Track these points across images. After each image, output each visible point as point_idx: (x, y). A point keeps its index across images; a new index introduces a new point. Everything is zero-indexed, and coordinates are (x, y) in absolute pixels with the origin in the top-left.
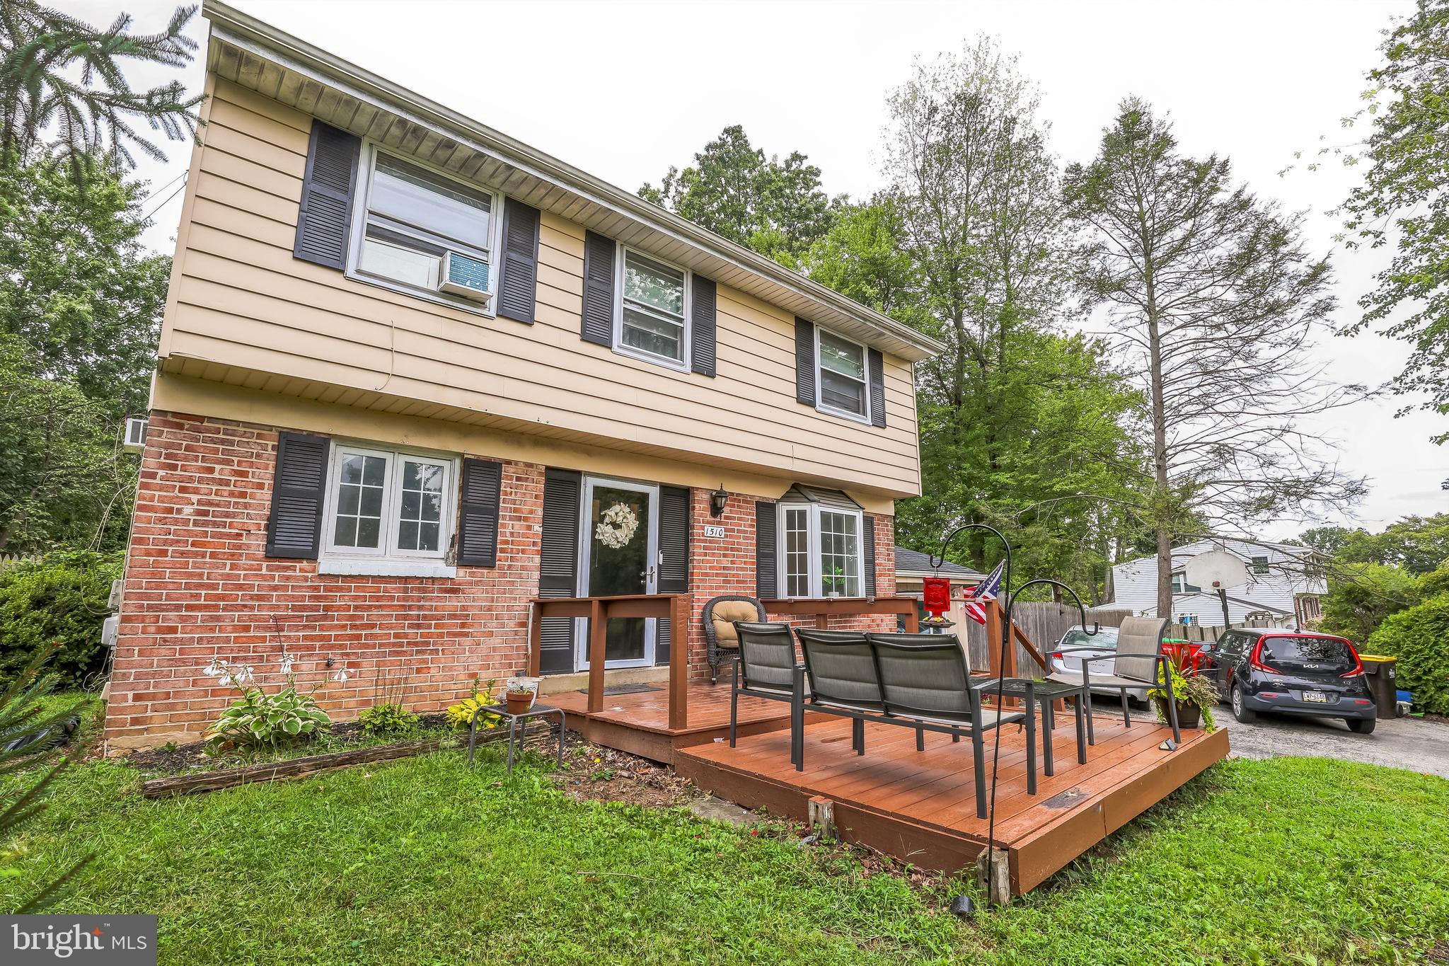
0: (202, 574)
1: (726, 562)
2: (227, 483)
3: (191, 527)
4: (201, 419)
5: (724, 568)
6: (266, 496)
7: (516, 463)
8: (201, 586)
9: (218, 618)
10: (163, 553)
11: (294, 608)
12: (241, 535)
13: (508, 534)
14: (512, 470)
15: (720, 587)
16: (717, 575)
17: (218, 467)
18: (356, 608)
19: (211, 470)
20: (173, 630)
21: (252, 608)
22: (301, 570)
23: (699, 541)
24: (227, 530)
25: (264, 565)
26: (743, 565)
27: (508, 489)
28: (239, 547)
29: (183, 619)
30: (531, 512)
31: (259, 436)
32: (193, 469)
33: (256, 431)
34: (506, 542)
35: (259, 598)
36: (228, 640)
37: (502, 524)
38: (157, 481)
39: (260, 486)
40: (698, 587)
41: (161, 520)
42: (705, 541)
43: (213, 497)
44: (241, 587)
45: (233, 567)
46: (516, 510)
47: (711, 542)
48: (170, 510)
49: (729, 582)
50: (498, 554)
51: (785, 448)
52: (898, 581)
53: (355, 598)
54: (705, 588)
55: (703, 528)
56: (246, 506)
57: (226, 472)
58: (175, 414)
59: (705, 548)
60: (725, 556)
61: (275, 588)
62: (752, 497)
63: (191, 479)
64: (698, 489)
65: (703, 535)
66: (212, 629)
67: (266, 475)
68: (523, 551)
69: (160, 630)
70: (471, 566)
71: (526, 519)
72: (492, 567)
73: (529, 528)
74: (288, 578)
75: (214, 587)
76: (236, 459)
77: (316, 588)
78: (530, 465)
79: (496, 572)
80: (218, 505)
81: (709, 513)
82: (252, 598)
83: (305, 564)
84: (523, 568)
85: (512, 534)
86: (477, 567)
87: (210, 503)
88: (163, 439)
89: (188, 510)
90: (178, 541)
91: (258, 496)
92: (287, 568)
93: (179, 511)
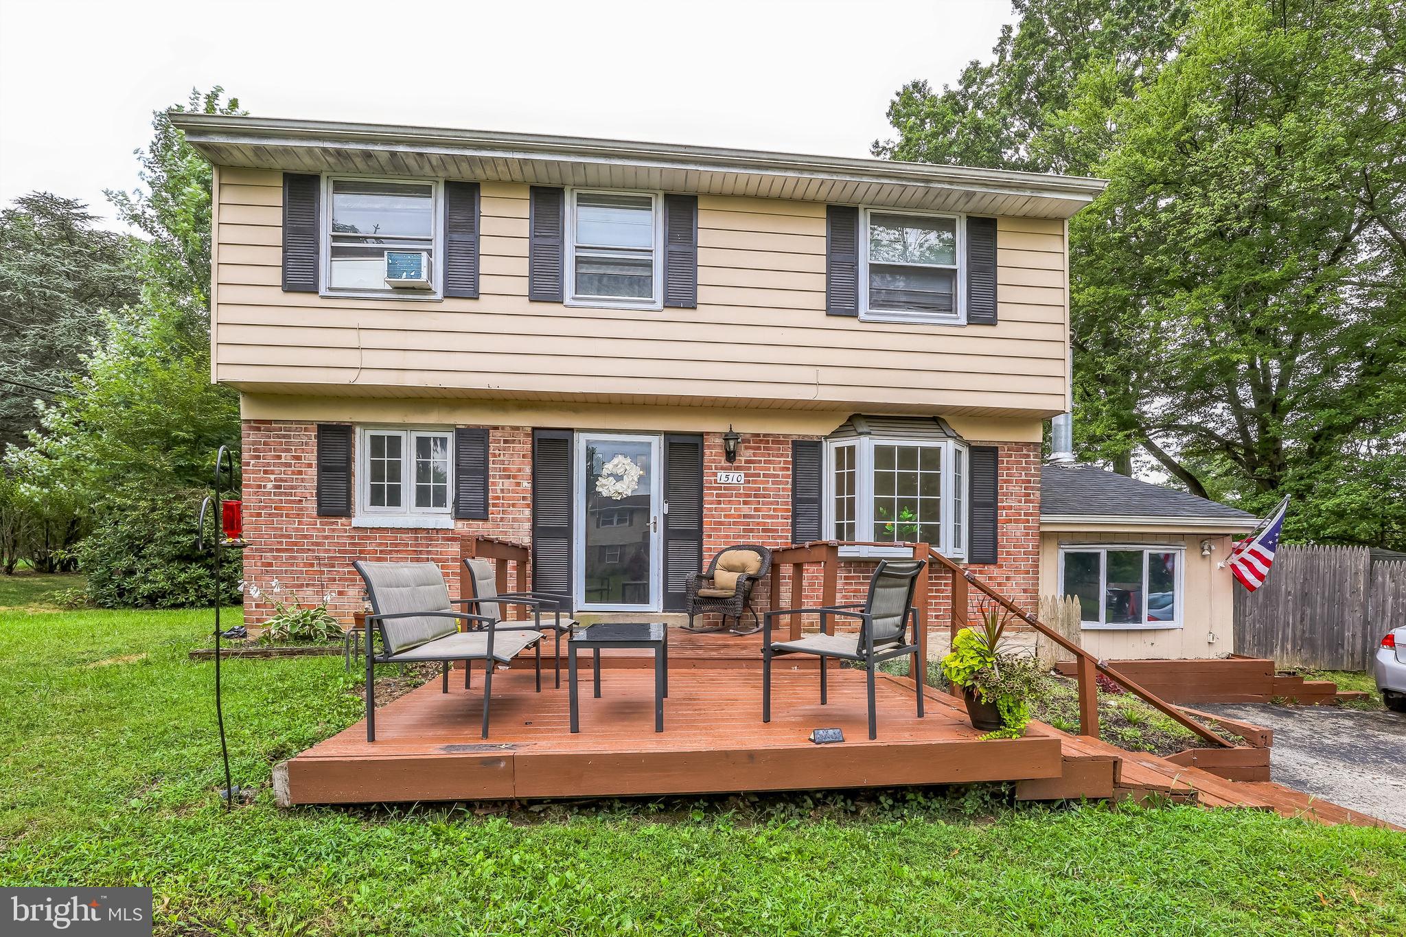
0: (282, 528)
1: (746, 510)
2: (289, 465)
3: (273, 497)
4: (270, 422)
5: (745, 516)
6: (313, 471)
7: (503, 428)
8: (282, 536)
9: (294, 558)
10: (259, 515)
11: (340, 551)
12: (301, 501)
13: (499, 491)
14: (500, 435)
15: (739, 537)
16: (735, 523)
17: (284, 455)
18: (381, 552)
19: (279, 457)
20: (270, 565)
21: (313, 551)
22: (342, 525)
23: (710, 488)
24: (293, 498)
25: (318, 521)
26: (772, 513)
27: (497, 452)
28: (301, 509)
29: (275, 558)
30: (520, 470)
31: (306, 430)
32: (270, 455)
33: (303, 426)
34: (498, 498)
35: (317, 544)
36: (301, 572)
37: (493, 483)
38: (251, 468)
39: (310, 465)
40: (710, 536)
41: (255, 493)
42: (720, 488)
43: (283, 476)
44: (305, 537)
45: (300, 523)
46: (505, 469)
47: (725, 489)
48: (260, 487)
49: (751, 531)
50: (491, 508)
51: (808, 375)
52: (1043, 529)
53: (381, 544)
54: (719, 537)
55: (715, 474)
56: (303, 480)
57: (288, 458)
58: (256, 421)
59: (717, 496)
60: (745, 503)
61: (326, 537)
62: (785, 436)
63: (268, 464)
64: (708, 433)
65: (716, 481)
66: (292, 565)
67: (312, 457)
68: (513, 505)
69: (264, 564)
70: (468, 519)
71: (515, 477)
72: (486, 519)
73: (518, 484)
74: (334, 530)
75: (289, 537)
76: (293, 448)
77: (353, 537)
78: (517, 428)
79: (489, 524)
80: (286, 481)
81: (723, 459)
82: (313, 544)
83: (344, 520)
84: (514, 520)
85: (502, 491)
86: (473, 519)
87: (281, 480)
88: (251, 439)
89: (270, 485)
90: (266, 507)
91: (309, 473)
92: (333, 523)
93: (265, 486)
